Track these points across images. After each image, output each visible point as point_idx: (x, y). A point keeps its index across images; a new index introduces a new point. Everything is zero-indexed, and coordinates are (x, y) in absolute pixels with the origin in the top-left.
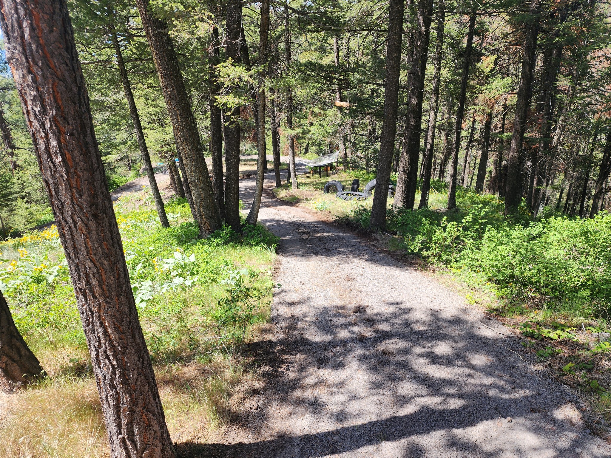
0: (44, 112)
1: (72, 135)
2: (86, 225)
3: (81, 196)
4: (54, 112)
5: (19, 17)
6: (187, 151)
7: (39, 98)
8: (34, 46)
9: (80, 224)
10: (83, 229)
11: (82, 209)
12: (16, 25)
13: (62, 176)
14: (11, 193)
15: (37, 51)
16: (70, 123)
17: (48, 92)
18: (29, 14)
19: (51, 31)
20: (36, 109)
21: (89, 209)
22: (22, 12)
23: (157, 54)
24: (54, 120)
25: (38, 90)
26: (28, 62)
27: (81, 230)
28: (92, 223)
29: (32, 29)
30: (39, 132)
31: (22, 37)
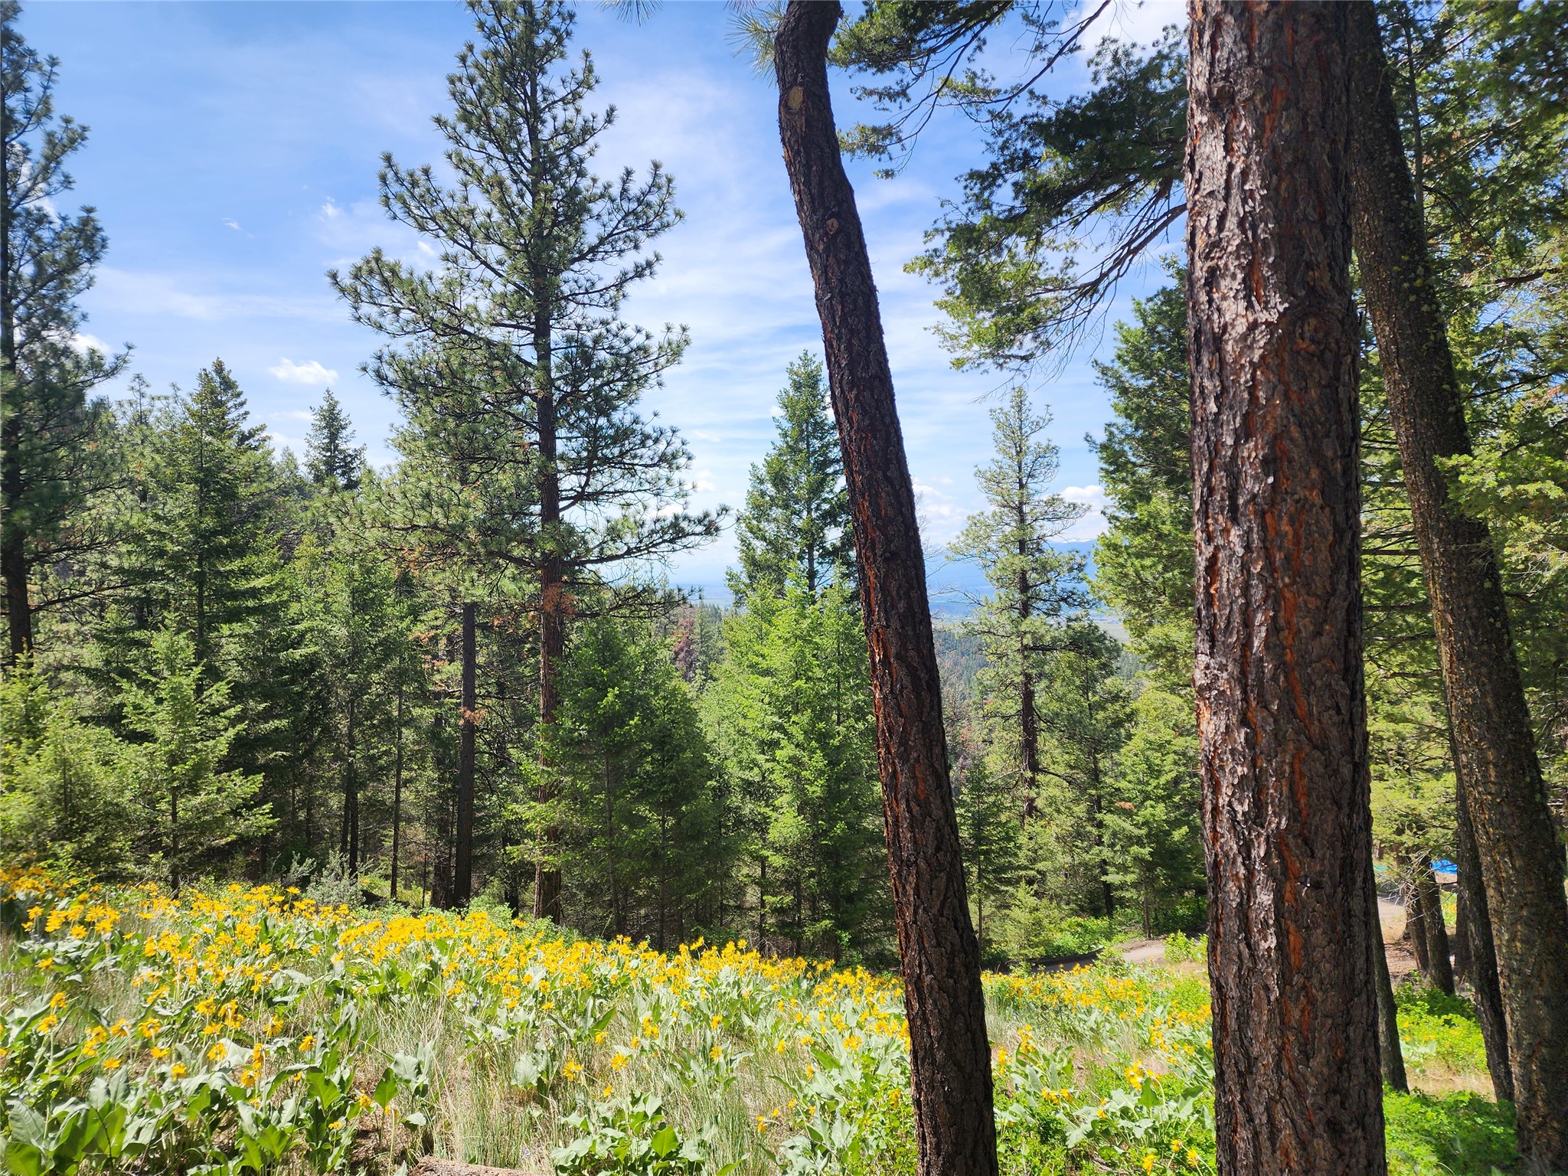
0: (1257, 817)
1: (1317, 886)
2: (1303, 1145)
3: (1307, 1057)
4: (1284, 822)
5: (1248, 604)
7: (1254, 784)
8: (1268, 667)
9: (1286, 1134)
10: (1293, 1155)
11: (1300, 1094)
12: (1237, 619)
13: (1267, 988)
14: (1011, 867)
15: (1274, 678)
16: (1319, 854)
17: (1279, 774)
18: (1273, 597)
19: (1318, 634)
20: (1238, 808)
21: (1320, 1101)
22: (1258, 593)
23: (1445, 601)
24: (1278, 842)
25: (1253, 764)
26: (1245, 699)
27: (1287, 1155)
28: (1321, 1146)
29: (1274, 628)
30: (1234, 862)
31: (1247, 645)
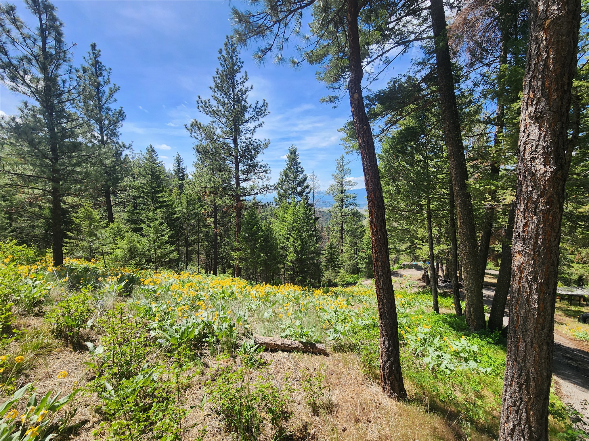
0: (535, 279)
1: (549, 294)
2: (539, 346)
3: (543, 329)
4: (542, 281)
5: (537, 233)
6: (469, 268)
7: (535, 273)
8: (542, 248)
9: (536, 345)
10: (537, 349)
11: (540, 337)
12: (534, 237)
13: (534, 315)
15: (543, 250)
16: (550, 288)
17: (542, 271)
18: (545, 232)
19: (555, 241)
20: (530, 278)
21: (545, 338)
22: (540, 232)
24: (540, 285)
25: (535, 269)
26: (534, 254)
27: (535, 349)
28: (545, 347)
29: (544, 240)
30: (527, 289)
31: (536, 242)
